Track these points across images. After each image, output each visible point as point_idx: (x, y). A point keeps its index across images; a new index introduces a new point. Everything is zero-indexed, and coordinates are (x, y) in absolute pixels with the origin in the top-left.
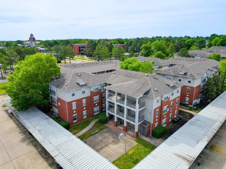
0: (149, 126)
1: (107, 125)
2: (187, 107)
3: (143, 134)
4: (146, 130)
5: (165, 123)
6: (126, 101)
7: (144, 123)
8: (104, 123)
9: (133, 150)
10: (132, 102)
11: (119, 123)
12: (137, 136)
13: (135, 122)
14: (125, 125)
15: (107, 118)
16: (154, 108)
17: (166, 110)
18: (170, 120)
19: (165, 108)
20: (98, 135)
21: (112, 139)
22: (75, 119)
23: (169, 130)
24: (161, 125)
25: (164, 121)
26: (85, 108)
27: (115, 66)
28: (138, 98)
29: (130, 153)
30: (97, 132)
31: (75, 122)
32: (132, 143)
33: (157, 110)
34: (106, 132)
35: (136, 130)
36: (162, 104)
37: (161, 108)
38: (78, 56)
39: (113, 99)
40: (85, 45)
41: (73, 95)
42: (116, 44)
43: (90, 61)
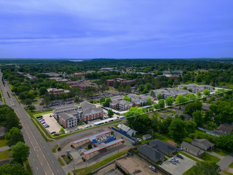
10: (123, 106)
19: (128, 107)
38: (110, 87)
39: (120, 105)
40: (113, 81)
41: (114, 104)
42: (130, 80)
43: (116, 91)
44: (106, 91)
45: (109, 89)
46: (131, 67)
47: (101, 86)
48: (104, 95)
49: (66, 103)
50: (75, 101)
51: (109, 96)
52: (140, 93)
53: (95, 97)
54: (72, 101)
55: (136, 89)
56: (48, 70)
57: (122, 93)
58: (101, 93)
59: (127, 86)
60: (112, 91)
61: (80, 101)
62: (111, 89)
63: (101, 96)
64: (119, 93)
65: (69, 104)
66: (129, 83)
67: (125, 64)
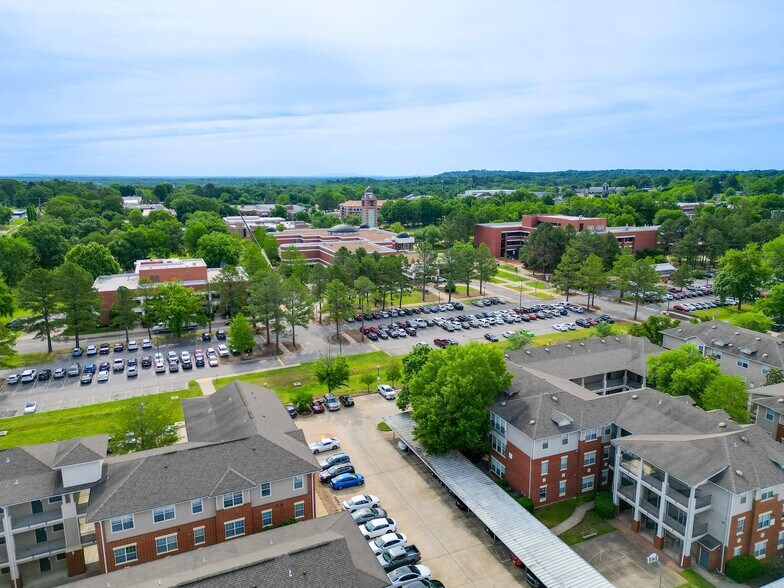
0: (719, 551)
1: (614, 523)
3: (702, 564)
4: (712, 558)
5: (763, 552)
6: (665, 484)
7: (706, 542)
8: (608, 519)
10: (681, 490)
11: (644, 525)
12: (687, 566)
13: (684, 535)
14: (660, 534)
15: (616, 507)
16: (733, 513)
17: (767, 522)
18: (780, 547)
19: (763, 517)
20: (596, 544)
21: (629, 560)
22: (543, 495)
23: (774, 569)
24: (750, 554)
25: (760, 546)
26: (563, 475)
27: (634, 358)
28: (696, 487)
30: (594, 536)
31: (542, 500)
32: (674, 578)
33: (739, 520)
34: (614, 540)
35: (686, 551)
36: (754, 508)
37: (752, 516)
38: (502, 264)
39: (632, 470)
40: (521, 228)
41: (545, 446)
42: (627, 226)
43: (539, 291)
44: (475, 285)
45: (495, 272)
46: (598, 185)
47: (441, 258)
48: (461, 308)
49: (158, 357)
50: (231, 351)
51: (493, 317)
52: (727, 305)
53: (394, 325)
54: (211, 350)
55: (680, 279)
56: (263, 196)
57: (590, 304)
58: (439, 299)
59: (621, 258)
60: (514, 284)
61: (272, 351)
62: (506, 276)
63: (438, 317)
64: (565, 303)
65: (177, 371)
66: (620, 240)
67: (567, 182)
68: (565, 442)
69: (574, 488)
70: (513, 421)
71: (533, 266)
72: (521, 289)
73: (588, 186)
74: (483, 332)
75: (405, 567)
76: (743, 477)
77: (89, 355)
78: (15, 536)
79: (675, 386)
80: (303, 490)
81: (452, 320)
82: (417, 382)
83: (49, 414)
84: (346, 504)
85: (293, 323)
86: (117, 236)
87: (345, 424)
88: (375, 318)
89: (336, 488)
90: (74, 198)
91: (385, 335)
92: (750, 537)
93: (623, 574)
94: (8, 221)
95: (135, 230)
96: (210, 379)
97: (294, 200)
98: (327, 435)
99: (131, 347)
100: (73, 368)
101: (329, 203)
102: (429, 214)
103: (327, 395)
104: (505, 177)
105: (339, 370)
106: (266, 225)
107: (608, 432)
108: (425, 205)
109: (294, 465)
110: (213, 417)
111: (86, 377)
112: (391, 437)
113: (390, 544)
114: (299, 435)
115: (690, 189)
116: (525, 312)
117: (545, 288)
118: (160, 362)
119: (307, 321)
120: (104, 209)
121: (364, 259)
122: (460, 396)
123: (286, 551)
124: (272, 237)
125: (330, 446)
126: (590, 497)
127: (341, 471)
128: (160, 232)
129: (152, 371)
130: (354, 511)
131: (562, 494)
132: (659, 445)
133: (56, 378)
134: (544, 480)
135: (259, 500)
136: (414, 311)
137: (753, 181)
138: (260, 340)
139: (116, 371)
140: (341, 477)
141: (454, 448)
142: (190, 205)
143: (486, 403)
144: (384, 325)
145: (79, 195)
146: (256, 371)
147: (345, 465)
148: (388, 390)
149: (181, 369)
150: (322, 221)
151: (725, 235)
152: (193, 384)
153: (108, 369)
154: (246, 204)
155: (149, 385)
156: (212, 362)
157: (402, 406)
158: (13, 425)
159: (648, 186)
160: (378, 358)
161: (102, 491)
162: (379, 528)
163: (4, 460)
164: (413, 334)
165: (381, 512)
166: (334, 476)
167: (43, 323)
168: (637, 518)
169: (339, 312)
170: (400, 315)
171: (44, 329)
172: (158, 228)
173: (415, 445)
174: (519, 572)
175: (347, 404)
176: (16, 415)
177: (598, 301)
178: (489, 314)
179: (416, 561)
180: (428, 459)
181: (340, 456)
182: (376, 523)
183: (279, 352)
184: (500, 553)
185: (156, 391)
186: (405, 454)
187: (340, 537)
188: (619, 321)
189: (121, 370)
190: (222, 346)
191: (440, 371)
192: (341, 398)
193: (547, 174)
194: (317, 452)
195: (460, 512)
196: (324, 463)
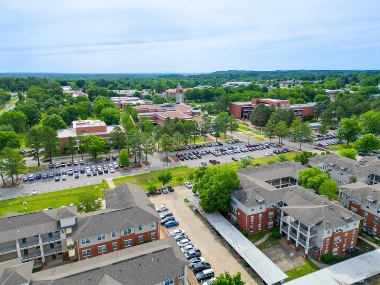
0: (319, 252)
1: (279, 241)
2: (373, 238)
3: (313, 257)
4: (316, 255)
5: (337, 252)
6: (299, 226)
7: (314, 249)
8: (277, 239)
9: (301, 268)
11: (291, 242)
12: (307, 258)
13: (305, 246)
14: (297, 246)
15: (281, 235)
16: (324, 237)
17: (339, 241)
18: (344, 250)
19: (336, 239)
20: (271, 249)
21: (284, 255)
22: (252, 230)
24: (331, 253)
25: (335, 250)
27: (294, 171)
28: (310, 227)
29: (298, 269)
30: (271, 246)
31: (251, 232)
32: (301, 262)
33: (327, 240)
34: (279, 248)
35: (306, 252)
36: (333, 235)
37: (332, 238)
38: (240, 122)
39: (287, 220)
40: (251, 105)
41: (253, 210)
42: (300, 104)
43: (258, 136)
44: (228, 133)
45: (238, 127)
46: (290, 79)
47: (214, 118)
48: (222, 145)
49: (88, 169)
50: (119, 166)
51: (236, 149)
52: (342, 143)
53: (192, 153)
54: (110, 165)
55: (323, 130)
56: (128, 85)
57: (280, 142)
58: (212, 140)
59: (295, 121)
60: (247, 133)
61: (137, 165)
62: (243, 128)
63: (211, 149)
64: (269, 142)
65: (96, 175)
66: (296, 111)
67: (276, 77)
68: (261, 208)
69: (265, 227)
70: (240, 200)
71: (256, 123)
72: (249, 135)
73: (286, 80)
74: (231, 156)
75: (195, 258)
76: (329, 223)
77: (57, 167)
78: (43, 246)
79: (309, 184)
80: (155, 228)
81: (218, 151)
82: (201, 183)
83: (44, 194)
84: (171, 233)
85: (146, 154)
86: (63, 109)
87: (170, 199)
88: (183, 149)
89: (167, 227)
90: (40, 88)
91: (187, 158)
92: (331, 247)
93: (281, 261)
94: (9, 100)
95: (71, 106)
96: (111, 179)
97: (143, 87)
98: (163, 204)
99: (75, 164)
100: (51, 173)
101: (160, 90)
102: (208, 96)
103: (162, 186)
104: (246, 74)
105: (168, 176)
106: (131, 102)
107: (279, 204)
108: (206, 91)
109: (151, 218)
110: (117, 198)
111: (57, 178)
112: (190, 205)
113: (189, 249)
114: (152, 206)
115: (334, 82)
116: (251, 146)
117: (260, 134)
118: (89, 171)
119: (153, 152)
120: (54, 94)
121: (178, 123)
122: (218, 189)
123: (150, 252)
124: (134, 109)
125: (164, 209)
126: (271, 230)
127: (169, 220)
128: (83, 107)
129: (85, 175)
130: (175, 236)
131: (259, 229)
132: (298, 210)
133: (44, 178)
134: (252, 224)
135: (138, 232)
136: (200, 146)
137: (365, 78)
138: (132, 160)
139: (69, 175)
140: (169, 222)
141: (216, 210)
142: (95, 92)
143: (229, 192)
144: (187, 152)
145: (41, 86)
146: (131, 175)
147: (171, 217)
148: (189, 184)
149: (98, 174)
150: (158, 99)
151: (345, 109)
152: (104, 181)
153: (66, 174)
154: (120, 89)
155: (84, 181)
156: (111, 171)
157: (194, 192)
158: (29, 199)
159: (314, 80)
160: (184, 169)
161: (77, 229)
162: (185, 243)
163: (37, 216)
164: (200, 158)
165: (186, 237)
166: (166, 222)
167: (36, 153)
168: (288, 239)
169: (167, 147)
170: (194, 148)
171: (36, 156)
172: (82, 105)
173: (200, 209)
174: (240, 260)
175: (171, 190)
176: (29, 195)
177: (284, 142)
178: (234, 148)
179: (199, 256)
180: (205, 215)
181: (169, 213)
182: (184, 241)
183: (140, 166)
184: (233, 253)
185: (88, 184)
186: (195, 212)
187: (170, 246)
188: (293, 151)
189: (72, 174)
190: (115, 163)
191: (210, 178)
192: (169, 188)
193: (266, 72)
194: (159, 211)
195: (218, 237)
196: (162, 216)
